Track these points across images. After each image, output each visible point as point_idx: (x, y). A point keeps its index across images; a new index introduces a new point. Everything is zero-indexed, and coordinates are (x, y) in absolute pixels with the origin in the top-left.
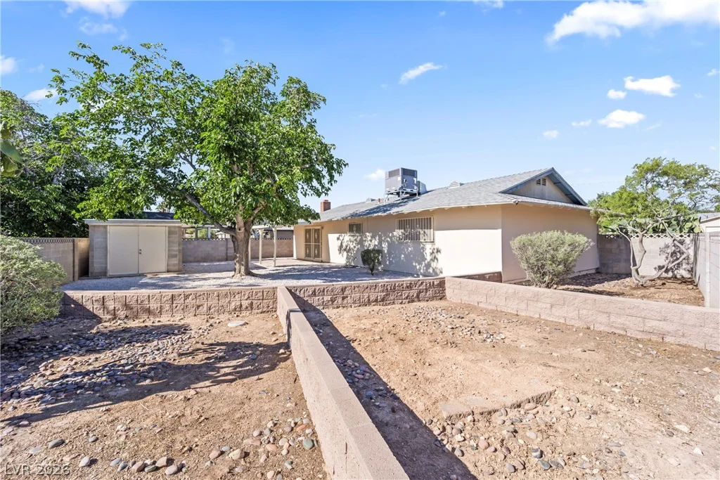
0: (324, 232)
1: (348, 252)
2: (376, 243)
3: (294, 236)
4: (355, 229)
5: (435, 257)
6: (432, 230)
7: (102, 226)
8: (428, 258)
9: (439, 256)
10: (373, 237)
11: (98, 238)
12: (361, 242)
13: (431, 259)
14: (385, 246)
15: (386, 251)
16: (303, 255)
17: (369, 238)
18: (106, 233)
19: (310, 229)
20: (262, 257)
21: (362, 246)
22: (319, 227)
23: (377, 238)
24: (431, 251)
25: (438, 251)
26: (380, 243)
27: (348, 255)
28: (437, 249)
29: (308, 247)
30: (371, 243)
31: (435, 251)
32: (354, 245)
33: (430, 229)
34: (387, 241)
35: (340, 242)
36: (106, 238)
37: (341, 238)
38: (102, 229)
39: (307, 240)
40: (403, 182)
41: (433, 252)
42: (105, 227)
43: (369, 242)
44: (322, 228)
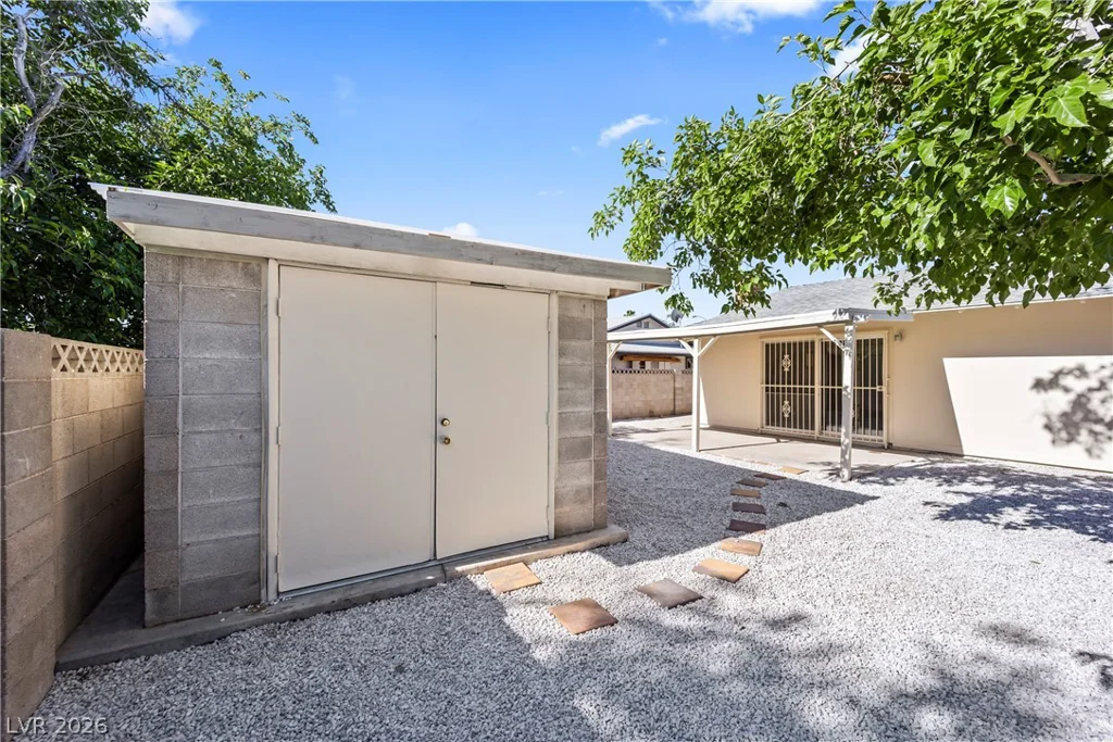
7: (234, 259)
11: (204, 341)
18: (257, 306)
36: (259, 347)
38: (234, 281)
42: (252, 267)
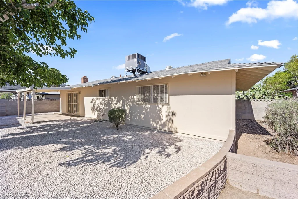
0: (81, 95)
1: (98, 111)
2: (121, 105)
3: (60, 98)
4: (103, 93)
5: (170, 119)
6: (167, 95)
8: (164, 119)
9: (174, 118)
10: (118, 101)
12: (109, 104)
13: (167, 121)
14: (127, 108)
15: (128, 112)
16: (66, 111)
17: (115, 102)
19: (71, 94)
20: (26, 114)
21: (109, 107)
22: (77, 92)
23: (121, 102)
24: (167, 114)
25: (173, 114)
26: (124, 106)
27: (98, 114)
28: (172, 113)
29: (69, 106)
30: (116, 105)
31: (171, 114)
32: (103, 106)
33: (166, 94)
34: (130, 105)
35: (92, 104)
37: (94, 102)
39: (69, 101)
40: (138, 63)
41: (168, 115)
43: (115, 105)
44: (80, 93)
